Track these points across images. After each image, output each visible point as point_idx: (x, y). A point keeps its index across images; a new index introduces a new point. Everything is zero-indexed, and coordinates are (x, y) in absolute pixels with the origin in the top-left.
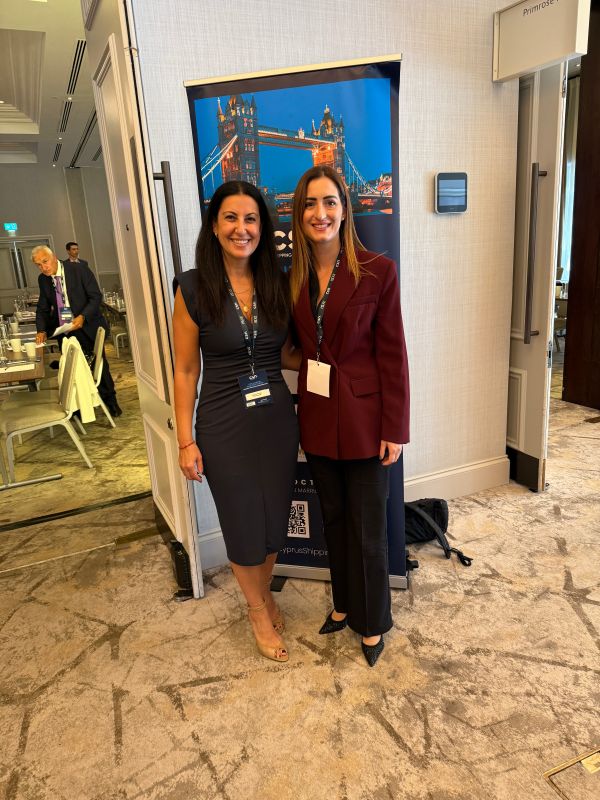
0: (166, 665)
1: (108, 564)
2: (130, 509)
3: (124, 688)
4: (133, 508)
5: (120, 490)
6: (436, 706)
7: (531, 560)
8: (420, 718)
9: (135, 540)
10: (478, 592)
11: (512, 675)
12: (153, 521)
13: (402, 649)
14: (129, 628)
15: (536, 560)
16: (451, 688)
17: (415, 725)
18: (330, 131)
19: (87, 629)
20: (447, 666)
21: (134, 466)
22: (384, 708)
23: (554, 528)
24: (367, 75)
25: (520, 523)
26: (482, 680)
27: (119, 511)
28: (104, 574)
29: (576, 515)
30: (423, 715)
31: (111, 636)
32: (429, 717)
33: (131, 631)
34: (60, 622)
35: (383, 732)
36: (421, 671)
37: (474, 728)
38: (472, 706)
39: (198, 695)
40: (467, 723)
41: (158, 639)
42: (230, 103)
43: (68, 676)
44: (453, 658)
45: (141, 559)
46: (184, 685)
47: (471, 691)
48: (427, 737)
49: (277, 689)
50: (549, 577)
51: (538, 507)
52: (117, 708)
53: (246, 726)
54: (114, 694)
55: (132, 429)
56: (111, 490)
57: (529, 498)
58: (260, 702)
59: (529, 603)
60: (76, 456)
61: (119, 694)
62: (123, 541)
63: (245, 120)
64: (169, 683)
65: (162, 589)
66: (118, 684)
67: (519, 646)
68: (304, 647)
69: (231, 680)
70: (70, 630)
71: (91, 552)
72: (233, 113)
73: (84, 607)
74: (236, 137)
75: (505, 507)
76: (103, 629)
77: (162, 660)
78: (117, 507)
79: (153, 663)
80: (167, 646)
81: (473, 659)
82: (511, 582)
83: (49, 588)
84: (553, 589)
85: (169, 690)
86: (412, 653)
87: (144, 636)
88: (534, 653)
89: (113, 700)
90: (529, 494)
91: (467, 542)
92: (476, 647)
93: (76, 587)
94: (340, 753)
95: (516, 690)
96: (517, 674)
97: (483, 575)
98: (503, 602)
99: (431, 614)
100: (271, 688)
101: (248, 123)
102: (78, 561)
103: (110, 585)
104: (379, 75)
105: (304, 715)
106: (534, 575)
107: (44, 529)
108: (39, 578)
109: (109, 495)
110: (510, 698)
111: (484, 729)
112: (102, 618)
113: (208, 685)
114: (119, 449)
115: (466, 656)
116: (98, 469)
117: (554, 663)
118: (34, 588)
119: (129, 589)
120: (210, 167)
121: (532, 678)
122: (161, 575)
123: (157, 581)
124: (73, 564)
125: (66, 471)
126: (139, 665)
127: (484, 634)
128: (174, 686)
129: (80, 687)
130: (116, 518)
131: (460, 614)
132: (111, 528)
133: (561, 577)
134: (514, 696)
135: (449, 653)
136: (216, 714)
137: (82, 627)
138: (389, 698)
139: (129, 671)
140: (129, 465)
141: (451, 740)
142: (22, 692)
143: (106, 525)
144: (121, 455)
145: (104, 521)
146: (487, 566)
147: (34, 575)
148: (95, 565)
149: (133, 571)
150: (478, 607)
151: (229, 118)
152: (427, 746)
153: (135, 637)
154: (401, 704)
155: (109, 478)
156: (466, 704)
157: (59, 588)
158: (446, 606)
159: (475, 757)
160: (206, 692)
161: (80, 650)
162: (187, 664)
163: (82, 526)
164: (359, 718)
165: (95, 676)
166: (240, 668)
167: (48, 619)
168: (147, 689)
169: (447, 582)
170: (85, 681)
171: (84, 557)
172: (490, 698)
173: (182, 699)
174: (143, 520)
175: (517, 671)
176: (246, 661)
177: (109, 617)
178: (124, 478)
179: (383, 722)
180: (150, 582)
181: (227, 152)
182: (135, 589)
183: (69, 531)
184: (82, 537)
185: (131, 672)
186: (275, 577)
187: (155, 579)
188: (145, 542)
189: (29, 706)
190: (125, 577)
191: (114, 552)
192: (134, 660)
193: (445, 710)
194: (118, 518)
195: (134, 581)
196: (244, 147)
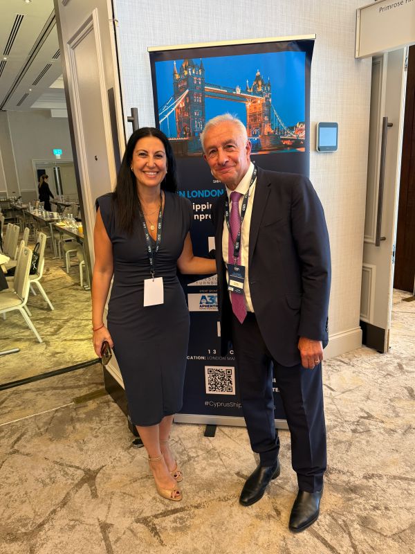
0: (138, 501)
1: (72, 420)
2: (80, 375)
3: (109, 522)
4: (82, 374)
5: (68, 360)
6: (354, 521)
7: (392, 404)
8: (345, 531)
9: (90, 399)
10: (362, 431)
11: (402, 493)
12: (101, 384)
14: (101, 471)
15: (396, 404)
16: (361, 506)
17: (343, 537)
18: (260, 89)
19: (67, 474)
20: (354, 489)
21: (75, 340)
22: (316, 525)
23: (402, 380)
24: (287, 49)
25: (377, 377)
26: (382, 498)
27: (70, 377)
28: (71, 428)
30: (346, 528)
31: (88, 479)
32: (351, 530)
33: (104, 474)
34: (43, 469)
35: (319, 544)
36: (336, 494)
37: (386, 536)
38: (380, 519)
39: (170, 524)
40: (380, 533)
41: (127, 480)
42: (184, 65)
43: (59, 514)
44: (357, 483)
45: (98, 415)
46: (156, 516)
47: (376, 508)
48: (354, 546)
49: (230, 515)
50: (408, 416)
51: (386, 364)
52: (106, 539)
53: (213, 547)
54: (101, 527)
55: (67, 311)
56: (61, 360)
57: (378, 358)
58: (219, 525)
59: (400, 437)
60: (27, 333)
61: (105, 527)
62: (80, 401)
63: (195, 78)
64: (144, 515)
65: (121, 439)
66: (102, 519)
67: (402, 470)
68: (243, 480)
69: (193, 510)
70: (53, 476)
71: (56, 411)
72: (186, 73)
73: (61, 456)
74: (187, 91)
75: (364, 365)
76: (79, 474)
77: (134, 497)
78: (69, 374)
79: (127, 499)
80: (135, 484)
81: (371, 483)
82: (383, 422)
83: (28, 441)
84: (414, 426)
85: (145, 521)
87: (115, 478)
88: (414, 476)
89: (101, 532)
90: (378, 354)
91: (343, 393)
92: (371, 473)
93: (51, 440)
95: (409, 505)
96: (405, 492)
97: (362, 417)
98: (381, 438)
99: (331, 448)
100: (226, 514)
101: (197, 81)
102: (47, 418)
103: (78, 437)
104: (298, 49)
105: (256, 535)
106: (397, 416)
107: (15, 393)
108: (18, 434)
109: (61, 364)
110: (405, 511)
111: (393, 537)
112: (77, 465)
113: (176, 515)
114: (60, 327)
115: (365, 481)
116: (47, 343)
118: (16, 442)
119: (93, 439)
120: (166, 113)
122: (117, 428)
123: (115, 432)
124: (44, 420)
125: (22, 345)
126: (117, 503)
127: (374, 463)
128: (148, 517)
129: (72, 523)
130: (70, 382)
131: (353, 448)
132: (68, 391)
134: (408, 510)
135: (352, 479)
136: (188, 539)
137: (62, 473)
139: (109, 507)
140: (71, 340)
141: (372, 547)
142: (23, 530)
143: (64, 388)
144: (63, 332)
145: (61, 385)
146: (362, 410)
147: (13, 432)
148: (62, 421)
149: (94, 425)
150: (364, 442)
151: (182, 77)
152: (356, 553)
153: (108, 478)
154: (328, 522)
155: (58, 350)
156: (375, 518)
157: (36, 441)
158: (341, 442)
160: (175, 521)
161: (65, 492)
162: (154, 498)
163: (44, 390)
165: (82, 514)
166: (197, 500)
167: (33, 468)
168: (127, 522)
169: (336, 423)
170: (74, 518)
171: (51, 415)
172: (391, 512)
173: (158, 528)
174: (93, 383)
175: (405, 490)
176: (201, 494)
177: (83, 463)
178: (70, 351)
179: (318, 537)
180: (109, 433)
181: (180, 102)
182: (99, 440)
183: (34, 394)
184: (47, 399)
185: (111, 509)
186: (208, 425)
187: (113, 431)
188: (98, 401)
189: (32, 542)
190: (88, 430)
191: (75, 409)
192: (111, 498)
193: (361, 523)
194: (72, 383)
195: (96, 433)
196: (194, 99)
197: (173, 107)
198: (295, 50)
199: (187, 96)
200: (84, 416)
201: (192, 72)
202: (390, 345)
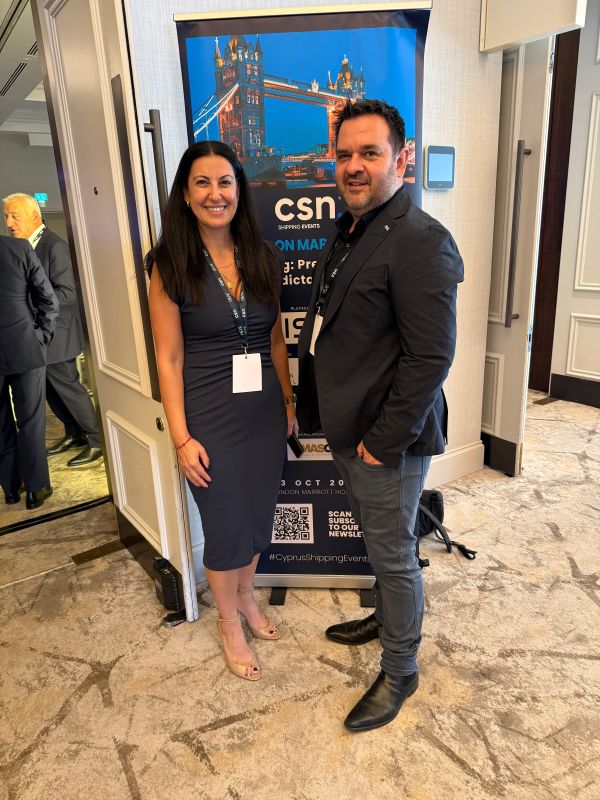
0: (175, 707)
1: (71, 588)
2: (82, 520)
3: (130, 742)
4: (85, 520)
5: (63, 499)
6: (490, 719)
7: (531, 548)
8: (479, 736)
9: (98, 556)
10: (492, 587)
11: (555, 676)
12: (115, 533)
13: (434, 658)
14: (117, 664)
15: (537, 548)
16: (499, 698)
17: (476, 745)
18: (348, 86)
19: (65, 671)
20: (486, 673)
22: (437, 730)
23: (541, 513)
24: (390, 24)
25: (507, 510)
26: (527, 685)
27: (67, 525)
28: (69, 600)
29: (558, 499)
30: (479, 731)
31: (98, 677)
32: (487, 734)
33: (120, 668)
34: (28, 666)
35: (444, 758)
36: (462, 681)
37: (536, 740)
38: (526, 716)
39: (223, 740)
40: (528, 736)
41: (156, 676)
42: (231, 45)
43: (54, 734)
44: (491, 663)
45: (111, 579)
46: (202, 730)
47: (519, 699)
48: (493, 758)
49: (313, 722)
50: (554, 565)
51: (519, 492)
52: (127, 769)
53: (290, 771)
54: (119, 752)
57: (507, 483)
58: (297, 739)
59: (545, 594)
61: (125, 751)
62: (81, 559)
63: (248, 66)
64: (184, 729)
65: (145, 614)
66: (121, 738)
67: (551, 643)
68: (329, 668)
69: (257, 716)
70: (43, 675)
71: (47, 575)
72: (234, 57)
73: (55, 644)
74: (237, 86)
75: (488, 494)
76: (84, 671)
77: (168, 701)
78: (65, 519)
79: (158, 705)
80: (169, 682)
81: (510, 662)
82: (520, 574)
83: (4, 623)
84: (563, 578)
85: (186, 738)
86: (446, 662)
87: (137, 674)
88: (568, 649)
89: (120, 758)
90: (506, 478)
91: (463, 534)
92: (508, 648)
93: (38, 620)
94: (405, 790)
95: (564, 692)
96: (559, 674)
97: (491, 568)
98: (520, 596)
99: (451, 615)
100: (306, 721)
101: (253, 70)
102: (32, 587)
103: (80, 614)
104: (405, 23)
105: (352, 750)
106: (539, 564)
110: (560, 701)
111: (547, 741)
112: (80, 657)
113: (232, 726)
115: (501, 660)
117: (590, 658)
119: (104, 615)
120: (204, 120)
121: (575, 677)
122: (139, 597)
123: (136, 605)
124: (28, 591)
126: (142, 710)
127: (512, 633)
128: (190, 732)
129: (74, 747)
130: (67, 532)
131: (481, 613)
132: (65, 545)
133: (566, 563)
134: (564, 699)
135: (483, 658)
136: (251, 761)
137: (57, 670)
138: (438, 716)
139: (131, 720)
141: (518, 758)
143: (57, 541)
145: (53, 537)
146: (491, 558)
148: (56, 591)
149: (104, 595)
150: (496, 603)
151: (229, 63)
152: (496, 768)
153: (128, 675)
154: (454, 724)
156: (519, 713)
157: (16, 623)
158: (464, 605)
159: (550, 774)
160: (231, 735)
161: (63, 699)
162: (199, 702)
163: (27, 544)
164: (413, 745)
165: (89, 732)
166: (263, 701)
167: (11, 664)
168: (160, 740)
169: (457, 578)
170: (77, 739)
171: (39, 582)
172: (540, 705)
173: (205, 748)
174: (101, 533)
175: (558, 670)
176: (268, 692)
177: (89, 654)
178: (65, 485)
179: (441, 747)
180: (128, 606)
181: (226, 104)
182: (112, 616)
183: (13, 551)
184: (31, 558)
185: (134, 721)
186: (274, 588)
187: (134, 602)
188: (110, 558)
189: (12, 781)
190: (96, 603)
191: (76, 572)
192: (133, 706)
193: (500, 723)
194: (69, 532)
195: (109, 606)
196: (246, 99)
197: (215, 110)
198: (401, 25)
199: (238, 93)
200: (89, 581)
201: (243, 56)
202: (523, 466)
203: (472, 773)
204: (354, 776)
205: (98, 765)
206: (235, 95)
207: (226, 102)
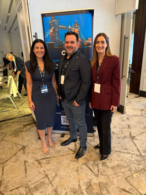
0: (37, 155)
1: (21, 131)
3: (27, 160)
4: (27, 118)
5: (23, 113)
6: (100, 163)
7: (122, 130)
8: (97, 166)
9: (28, 125)
11: (117, 156)
12: (32, 121)
13: (92, 150)
14: (27, 146)
15: (123, 130)
17: (96, 167)
18: (77, 26)
19: (17, 147)
21: (27, 108)
22: (88, 164)
23: (127, 122)
24: (86, 13)
25: (119, 121)
26: (111, 157)
28: (21, 134)
29: (132, 119)
31: (23, 148)
32: (99, 166)
34: (10, 145)
35: (88, 169)
36: (97, 155)
37: (109, 168)
38: (108, 163)
39: (45, 162)
40: (107, 167)
41: (34, 149)
42: (52, 18)
43: (13, 158)
45: (30, 130)
46: (41, 159)
47: (108, 160)
48: (98, 170)
49: (63, 160)
50: (126, 133)
51: (124, 117)
52: (25, 165)
53: (56, 168)
54: (24, 162)
55: (26, 99)
57: (121, 115)
58: (59, 163)
59: (121, 139)
60: (12, 105)
61: (25, 162)
62: (25, 126)
63: (56, 23)
64: (37, 159)
65: (35, 137)
66: (25, 159)
67: (119, 149)
68: (69, 150)
69: (52, 158)
70: (13, 147)
71: (17, 128)
72: (53, 21)
73: (16, 141)
74: (53, 27)
75: (116, 117)
76: (21, 147)
77: (35, 154)
78: (23, 118)
79: (33, 154)
80: (37, 150)
82: (117, 135)
83: (7, 137)
84: (127, 136)
85: (38, 161)
86: (95, 151)
87: (31, 148)
88: (123, 151)
90: (122, 114)
93: (14, 137)
94: (78, 174)
95: (118, 159)
96: (119, 156)
98: (115, 139)
100: (62, 160)
102: (14, 131)
103: (22, 136)
104: (89, 13)
105: (70, 166)
106: (122, 133)
107: (5, 123)
108: (5, 135)
109: (21, 115)
110: (117, 161)
111: (111, 168)
112: (21, 144)
113: (47, 159)
114: (23, 103)
116: (18, 108)
117: (127, 153)
118: (3, 137)
119: (27, 137)
120: (47, 34)
121: (122, 156)
122: (34, 134)
125: (10, 109)
126: (30, 155)
129: (16, 160)
130: (23, 120)
133: (129, 133)
134: (118, 161)
136: (49, 166)
137: (16, 146)
138: (89, 161)
139: (28, 156)
140: (25, 107)
141: (104, 171)
142: (2, 162)
143: (21, 122)
144: (23, 105)
145: (20, 121)
147: (3, 134)
148: (18, 132)
149: (28, 133)
152: (98, 172)
153: (29, 148)
154: (92, 163)
155: (21, 111)
157: (9, 137)
159: (109, 174)
160: (46, 161)
161: (16, 152)
162: (42, 154)
163: (14, 122)
164: (82, 166)
165: (19, 158)
166: (54, 155)
167: (7, 145)
168: (32, 160)
170: (17, 159)
171: (15, 130)
172: (112, 161)
173: (41, 162)
174: (30, 121)
175: (119, 155)
176: (56, 154)
178: (24, 111)
179: (88, 167)
180: (32, 135)
181: (51, 31)
182: (28, 137)
183: (11, 123)
184: (15, 125)
185: (28, 157)
186: (62, 134)
188: (30, 126)
189: (4, 165)
190: (26, 134)
191: (23, 128)
193: (102, 164)
195: (28, 135)
196: (56, 30)
197: (49, 32)
199: (54, 28)
200: (25, 130)
202: (126, 111)
203: (93, 172)
204: (69, 170)
205: (20, 164)
206: (53, 29)
207: (51, 30)
